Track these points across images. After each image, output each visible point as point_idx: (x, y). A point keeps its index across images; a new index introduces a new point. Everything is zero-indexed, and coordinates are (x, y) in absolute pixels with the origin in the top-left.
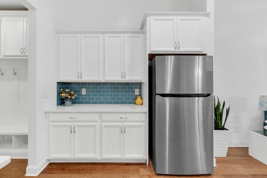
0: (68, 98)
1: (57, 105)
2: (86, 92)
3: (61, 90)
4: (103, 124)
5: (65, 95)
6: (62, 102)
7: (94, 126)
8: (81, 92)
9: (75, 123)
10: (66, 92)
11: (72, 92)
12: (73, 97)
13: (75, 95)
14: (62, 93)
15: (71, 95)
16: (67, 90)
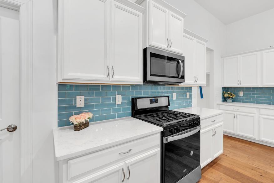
0: (230, 97)
1: (222, 101)
2: (244, 94)
3: (224, 92)
4: (260, 116)
5: (228, 95)
6: (225, 100)
7: (253, 116)
8: (239, 94)
9: (237, 113)
10: (228, 94)
11: (232, 94)
12: (234, 97)
13: (235, 96)
14: (225, 94)
15: (232, 95)
16: (228, 92)
